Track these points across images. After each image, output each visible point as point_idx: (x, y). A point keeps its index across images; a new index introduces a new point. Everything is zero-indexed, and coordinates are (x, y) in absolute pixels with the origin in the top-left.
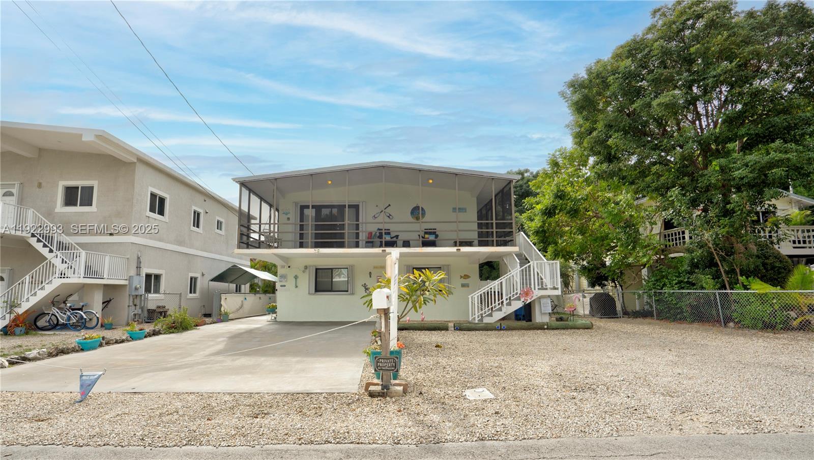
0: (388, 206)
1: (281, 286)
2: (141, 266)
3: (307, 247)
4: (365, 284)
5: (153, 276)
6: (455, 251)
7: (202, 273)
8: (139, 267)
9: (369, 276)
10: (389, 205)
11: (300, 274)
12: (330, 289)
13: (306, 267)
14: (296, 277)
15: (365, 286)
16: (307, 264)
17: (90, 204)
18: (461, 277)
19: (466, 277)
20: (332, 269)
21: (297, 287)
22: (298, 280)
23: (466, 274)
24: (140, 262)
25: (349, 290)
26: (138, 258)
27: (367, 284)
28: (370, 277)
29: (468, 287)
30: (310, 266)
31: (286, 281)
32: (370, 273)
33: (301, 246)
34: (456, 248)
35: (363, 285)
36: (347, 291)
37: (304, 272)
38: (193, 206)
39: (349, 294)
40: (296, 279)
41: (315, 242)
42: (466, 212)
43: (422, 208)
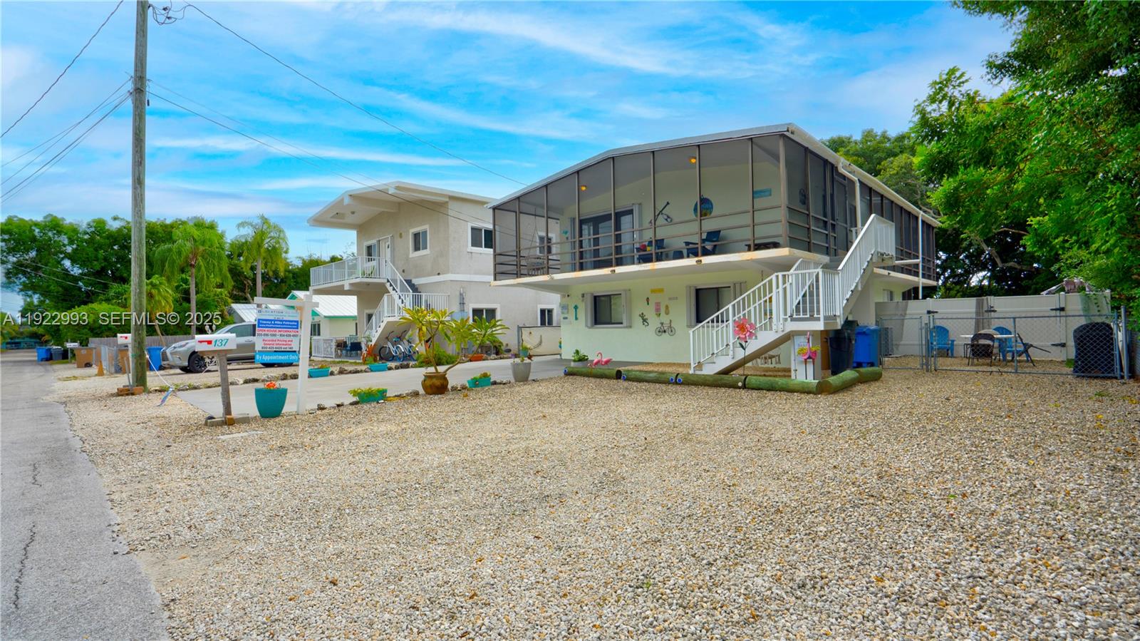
0: (666, 205)
1: (564, 318)
2: (465, 302)
3: (587, 269)
4: (642, 314)
5: (484, 311)
6: (695, 263)
8: (462, 304)
9: (646, 303)
10: (668, 203)
11: (580, 304)
12: (610, 321)
13: (583, 296)
14: (576, 308)
15: (642, 316)
16: (584, 292)
17: (426, 248)
20: (610, 296)
21: (577, 320)
22: (578, 310)
24: (463, 299)
25: (624, 322)
26: (461, 294)
27: (644, 314)
28: (648, 304)
30: (587, 294)
31: (568, 312)
32: (648, 299)
33: (582, 268)
34: (697, 259)
35: (640, 316)
36: (622, 323)
37: (581, 300)
39: (624, 327)
41: (595, 261)
42: (770, 195)
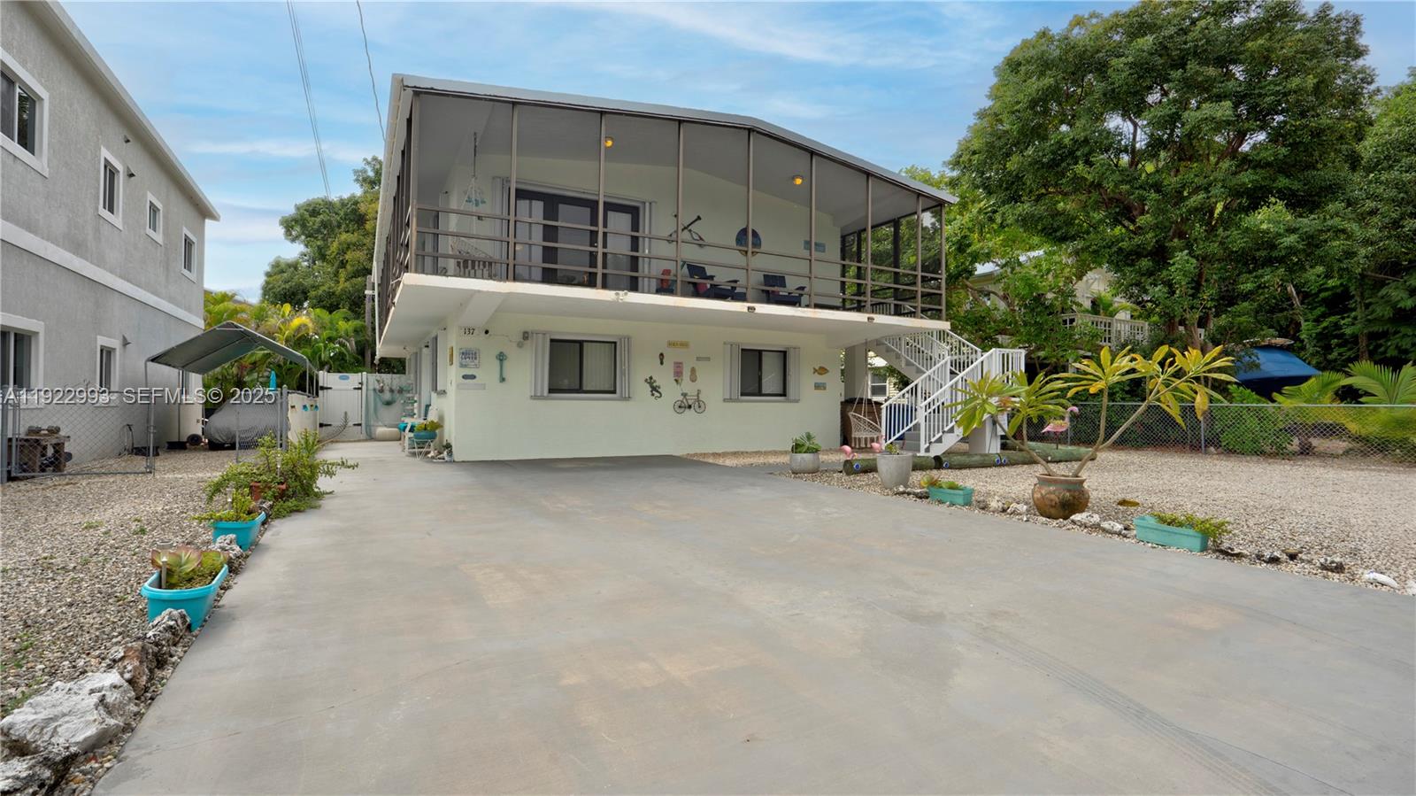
0: (696, 220)
1: (464, 376)
4: (651, 378)
5: (13, 335)
7: (124, 338)
9: (659, 361)
10: (699, 218)
11: (511, 352)
12: (577, 387)
13: (526, 336)
14: (501, 358)
15: (650, 381)
16: (529, 329)
18: (815, 371)
19: (822, 371)
20: (581, 343)
21: (503, 380)
22: (506, 363)
23: (824, 366)
25: (618, 391)
27: (654, 378)
28: (662, 363)
29: (825, 389)
30: (536, 333)
31: (477, 366)
32: (662, 355)
35: (646, 380)
36: (614, 392)
37: (520, 345)
38: (103, 149)
39: (618, 400)
40: (501, 360)
43: (754, 232)
